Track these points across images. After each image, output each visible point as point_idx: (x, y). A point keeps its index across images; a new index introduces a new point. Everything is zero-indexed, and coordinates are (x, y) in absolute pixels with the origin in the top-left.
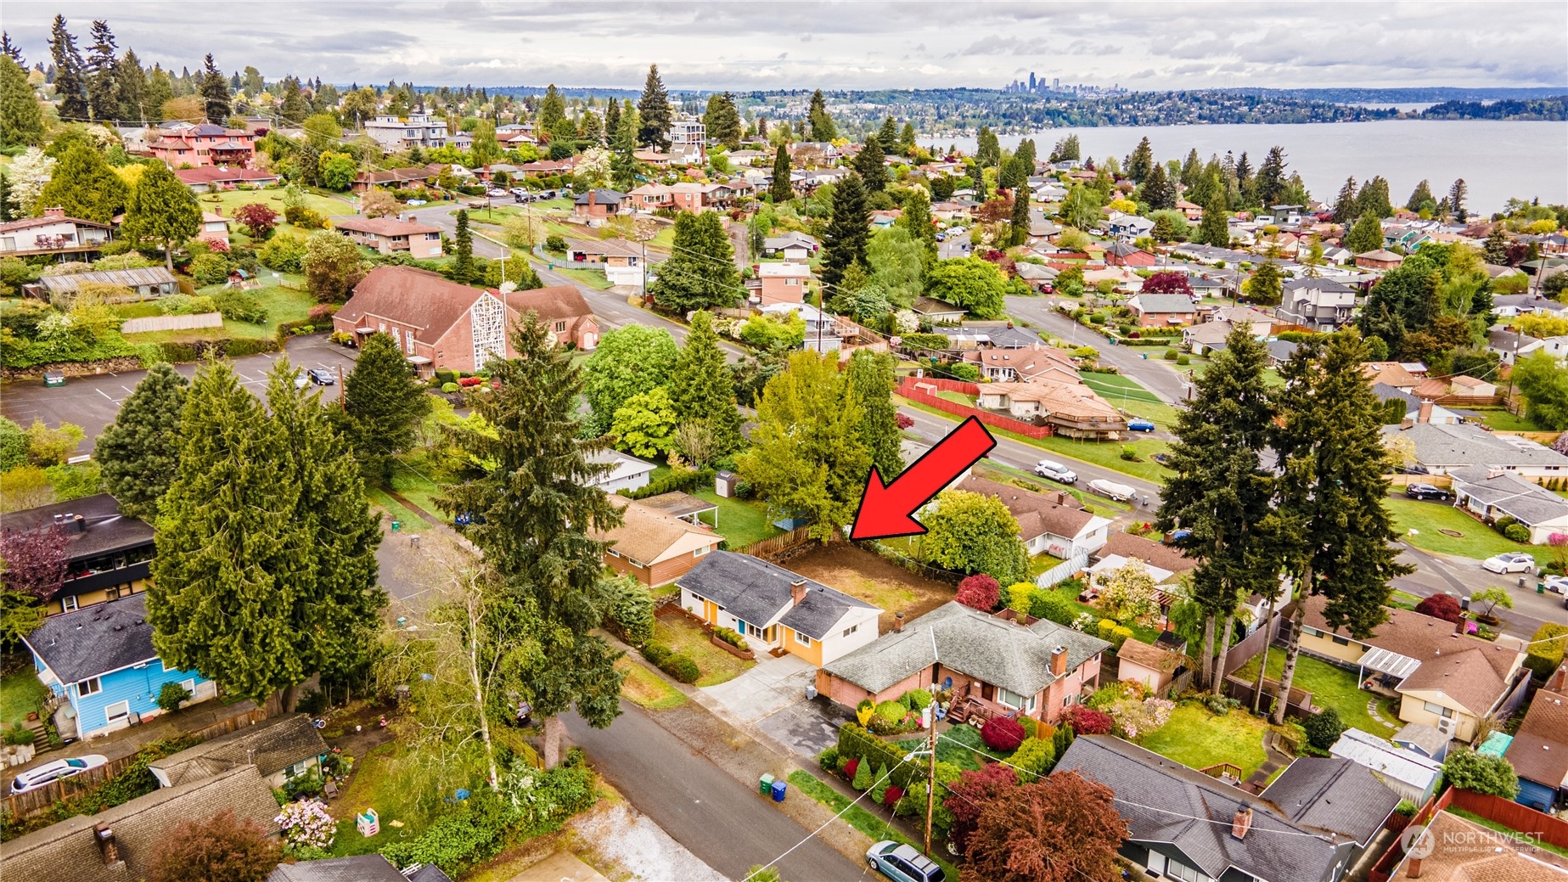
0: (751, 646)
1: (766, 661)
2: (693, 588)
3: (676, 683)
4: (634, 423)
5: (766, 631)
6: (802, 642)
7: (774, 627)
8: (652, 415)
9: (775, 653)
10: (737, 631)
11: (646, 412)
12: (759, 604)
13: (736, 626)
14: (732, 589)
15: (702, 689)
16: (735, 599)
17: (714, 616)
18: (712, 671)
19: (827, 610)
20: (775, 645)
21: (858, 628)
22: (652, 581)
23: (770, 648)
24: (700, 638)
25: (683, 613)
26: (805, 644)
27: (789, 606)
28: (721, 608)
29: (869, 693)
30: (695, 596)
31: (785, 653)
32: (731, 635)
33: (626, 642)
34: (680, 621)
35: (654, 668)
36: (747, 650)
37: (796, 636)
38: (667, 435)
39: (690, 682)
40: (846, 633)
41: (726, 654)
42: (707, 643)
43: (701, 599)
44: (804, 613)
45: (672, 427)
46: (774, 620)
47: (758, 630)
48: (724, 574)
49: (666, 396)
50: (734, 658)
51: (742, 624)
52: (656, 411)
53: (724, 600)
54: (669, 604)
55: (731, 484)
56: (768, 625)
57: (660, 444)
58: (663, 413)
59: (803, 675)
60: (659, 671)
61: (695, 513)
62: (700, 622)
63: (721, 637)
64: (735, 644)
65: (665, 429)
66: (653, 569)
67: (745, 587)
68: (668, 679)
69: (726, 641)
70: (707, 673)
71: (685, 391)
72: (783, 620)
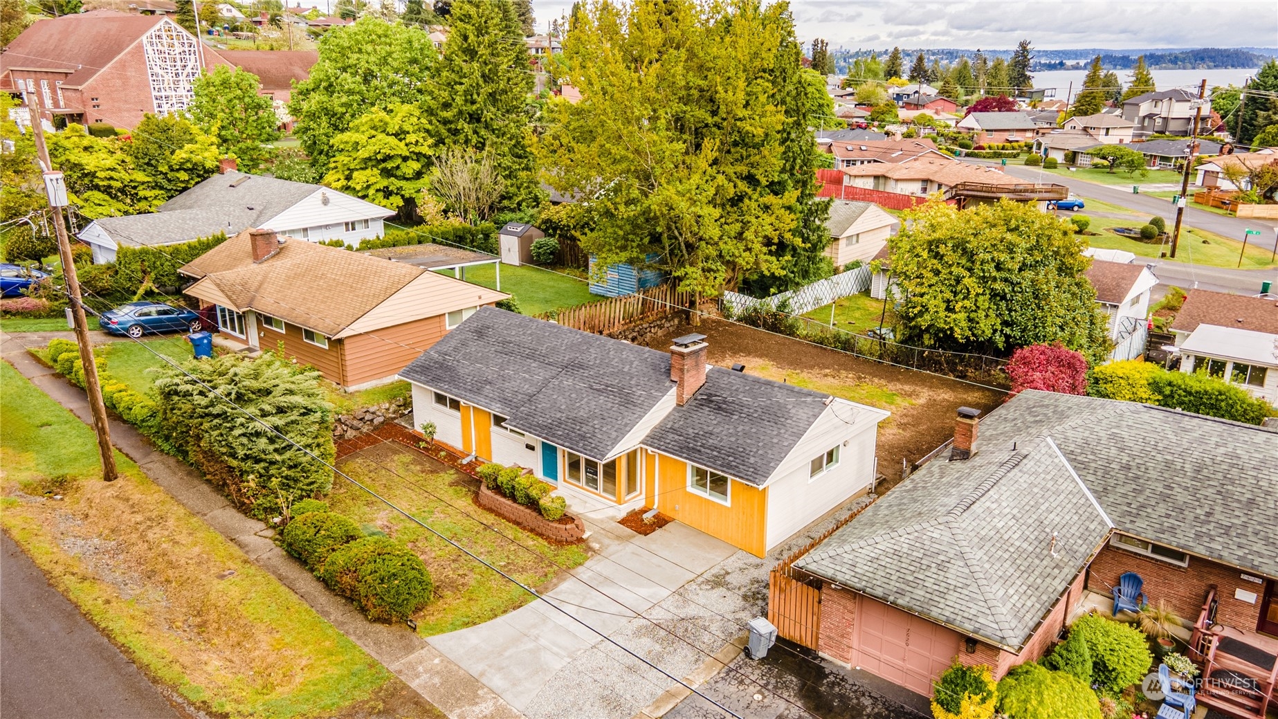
0: (575, 508)
1: (614, 546)
2: (434, 380)
3: (359, 623)
4: (363, 154)
5: (611, 468)
6: (705, 494)
7: (631, 457)
8: (392, 141)
9: (640, 524)
10: (539, 474)
11: (381, 136)
12: (589, 405)
13: (535, 461)
14: (523, 378)
15: (436, 640)
16: (531, 398)
17: (485, 441)
18: (472, 579)
19: (766, 410)
20: (636, 502)
21: (842, 454)
22: (350, 374)
23: (623, 511)
24: (448, 494)
25: (416, 439)
26: (716, 499)
27: (664, 406)
28: (498, 421)
29: (971, 643)
30: (440, 399)
31: (661, 522)
32: (522, 481)
33: (244, 509)
34: (407, 457)
35: (305, 581)
36: (566, 519)
37: (690, 478)
38: (418, 175)
39: (404, 619)
40: (817, 466)
41: (511, 531)
42: (464, 503)
43: (455, 405)
44: (707, 419)
45: (429, 163)
46: (632, 440)
47: (591, 466)
48: (507, 349)
49: (417, 113)
50: (531, 541)
51: (549, 452)
52: (400, 134)
53: (505, 401)
54: (387, 423)
55: (525, 241)
56: (617, 451)
57: (409, 188)
58: (411, 138)
59: (718, 581)
60: (315, 589)
61: (457, 267)
62: (453, 456)
63: (498, 489)
64: (533, 504)
65: (415, 166)
66: (348, 346)
67: (554, 371)
68: (336, 609)
69: (513, 498)
70: (454, 586)
71: (446, 106)
72: (657, 438)
